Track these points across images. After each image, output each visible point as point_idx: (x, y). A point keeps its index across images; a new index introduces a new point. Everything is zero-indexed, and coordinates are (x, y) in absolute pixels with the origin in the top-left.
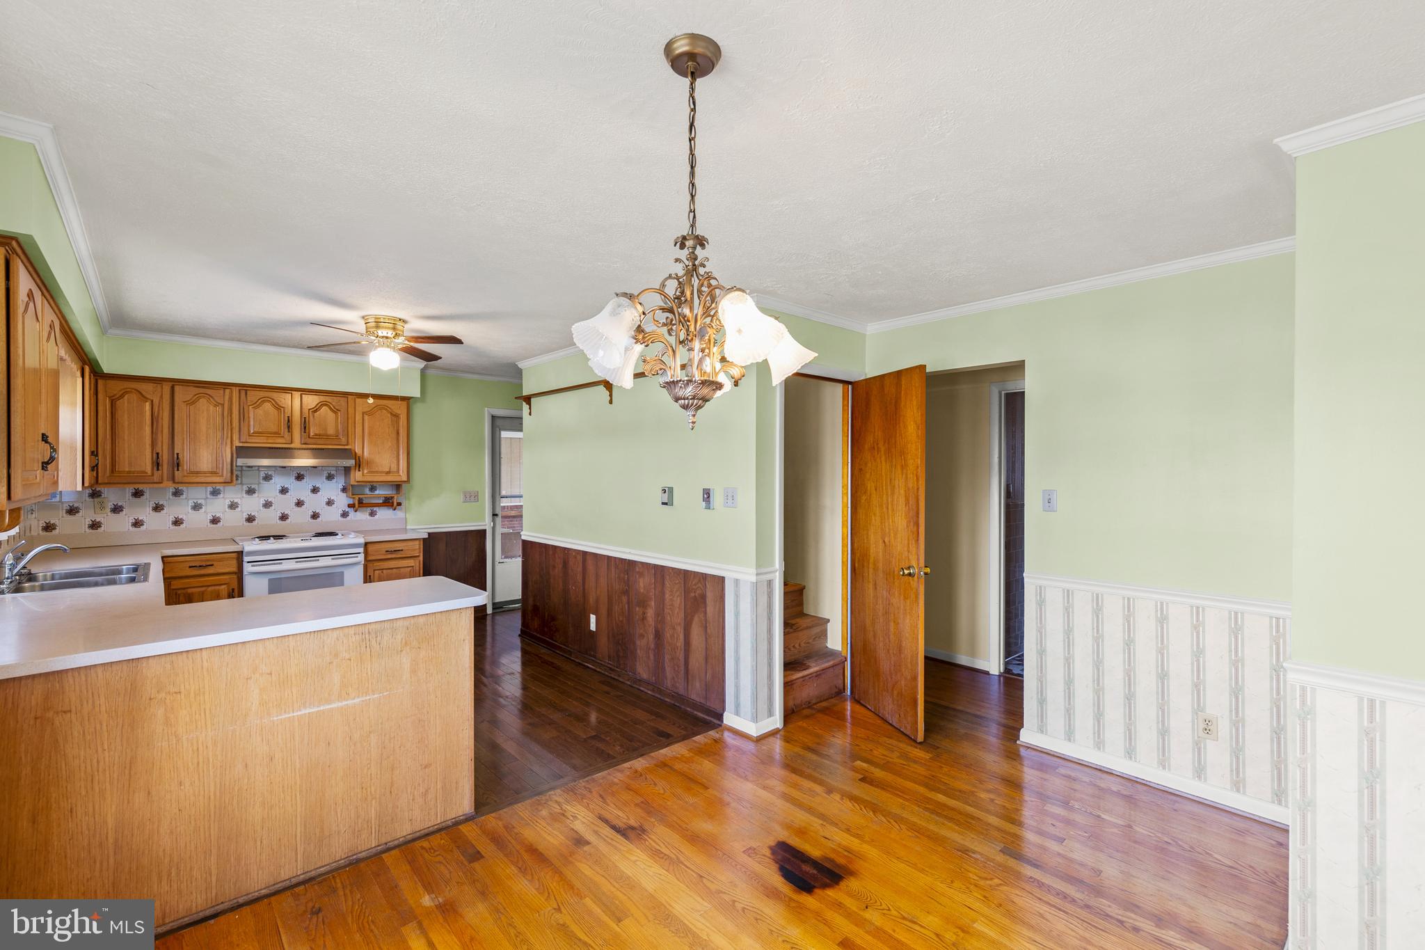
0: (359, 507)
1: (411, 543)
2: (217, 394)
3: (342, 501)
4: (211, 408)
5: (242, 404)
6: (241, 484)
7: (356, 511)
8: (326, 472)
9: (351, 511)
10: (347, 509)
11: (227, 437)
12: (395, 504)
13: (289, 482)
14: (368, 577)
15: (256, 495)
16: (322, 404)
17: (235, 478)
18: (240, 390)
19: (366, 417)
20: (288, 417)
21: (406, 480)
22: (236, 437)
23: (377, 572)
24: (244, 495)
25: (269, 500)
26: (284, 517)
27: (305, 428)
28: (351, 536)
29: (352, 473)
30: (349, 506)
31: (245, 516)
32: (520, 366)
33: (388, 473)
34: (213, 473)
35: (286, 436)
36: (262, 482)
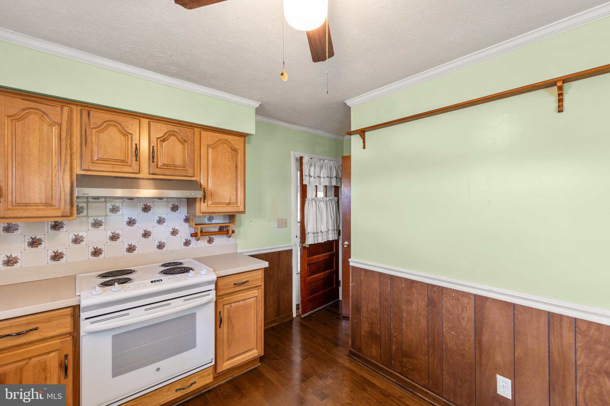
0: (201, 236)
1: (255, 273)
2: (54, 111)
3: (185, 231)
4: (45, 127)
5: (84, 126)
6: (87, 216)
7: (198, 240)
8: (170, 204)
9: (193, 240)
10: (189, 238)
11: (66, 163)
12: (231, 232)
13: (137, 213)
14: (218, 313)
15: (102, 227)
16: (171, 134)
17: (75, 211)
18: (81, 110)
19: (210, 150)
20: (136, 144)
21: (243, 211)
22: (76, 163)
23: (226, 306)
24: (90, 228)
25: (116, 232)
26: (131, 249)
27: (153, 157)
28: (203, 273)
29: (198, 204)
30: (192, 235)
31: (91, 250)
32: (348, 104)
33: (229, 204)
34: (48, 204)
35: (134, 165)
36: (108, 213)
